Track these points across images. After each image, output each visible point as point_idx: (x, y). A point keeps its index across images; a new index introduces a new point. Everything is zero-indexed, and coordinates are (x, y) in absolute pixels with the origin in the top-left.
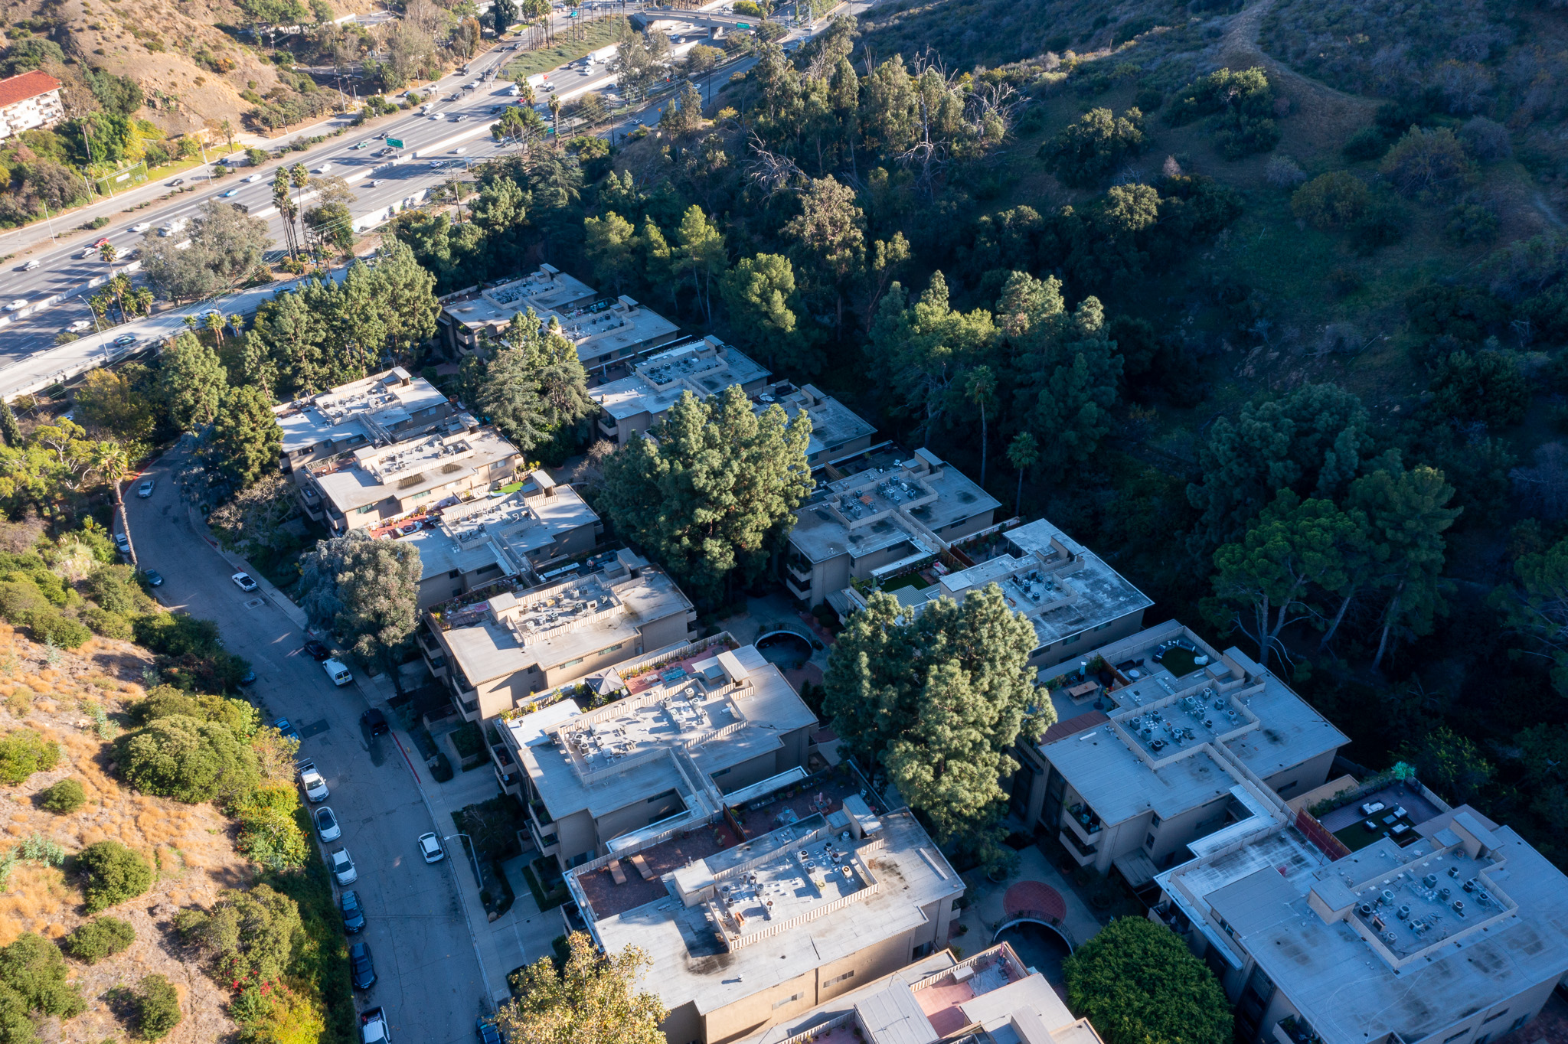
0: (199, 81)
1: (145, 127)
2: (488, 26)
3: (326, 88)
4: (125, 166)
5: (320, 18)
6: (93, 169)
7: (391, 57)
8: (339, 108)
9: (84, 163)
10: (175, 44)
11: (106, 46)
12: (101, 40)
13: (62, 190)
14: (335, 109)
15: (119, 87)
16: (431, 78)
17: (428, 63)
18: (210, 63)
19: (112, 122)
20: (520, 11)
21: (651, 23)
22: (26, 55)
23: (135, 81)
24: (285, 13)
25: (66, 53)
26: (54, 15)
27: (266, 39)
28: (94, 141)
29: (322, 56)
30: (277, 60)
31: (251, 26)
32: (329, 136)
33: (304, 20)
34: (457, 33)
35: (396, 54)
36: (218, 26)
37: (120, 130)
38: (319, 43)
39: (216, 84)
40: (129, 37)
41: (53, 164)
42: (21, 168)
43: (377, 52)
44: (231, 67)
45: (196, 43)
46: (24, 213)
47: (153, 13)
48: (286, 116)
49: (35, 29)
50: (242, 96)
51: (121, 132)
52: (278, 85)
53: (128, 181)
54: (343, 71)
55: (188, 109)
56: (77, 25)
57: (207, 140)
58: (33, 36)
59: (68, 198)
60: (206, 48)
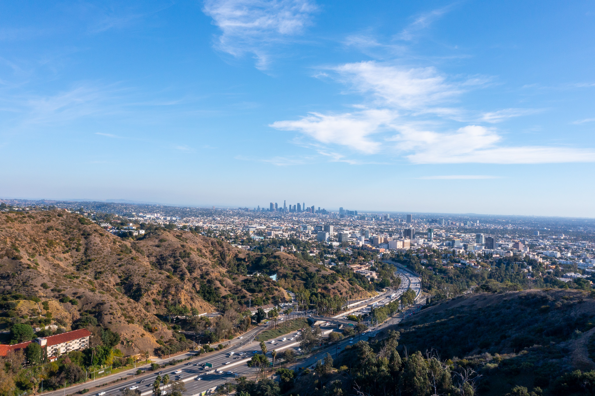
0: (143, 335)
1: (117, 352)
2: (254, 320)
3: (189, 340)
4: (104, 367)
5: (194, 314)
6: (90, 368)
7: (216, 330)
8: (192, 348)
9: (89, 365)
10: (138, 321)
11: (113, 321)
12: (112, 318)
13: (75, 376)
14: (190, 348)
15: (112, 336)
16: (229, 339)
17: (229, 332)
18: (149, 329)
19: (104, 350)
20: (267, 315)
21: (315, 322)
22: (84, 322)
23: (119, 334)
24: (182, 311)
25: (98, 322)
26: (99, 309)
27: (172, 320)
28: (95, 357)
29: (191, 328)
30: (174, 328)
31: (168, 315)
32: (185, 360)
33: (188, 314)
34: (242, 322)
35: (218, 329)
36: (156, 315)
37: (107, 353)
38: (191, 323)
39: (149, 336)
40: (123, 318)
41: (76, 365)
42: (64, 366)
43: (212, 327)
44: (156, 330)
45: (146, 321)
46: (57, 385)
47: (134, 310)
48: (171, 351)
49: (91, 313)
50: (157, 341)
51: (106, 354)
52: (171, 338)
53: (103, 373)
54: (197, 334)
55: (135, 346)
56: (105, 313)
57: (138, 358)
58: (89, 315)
59: (77, 379)
60: (149, 323)
